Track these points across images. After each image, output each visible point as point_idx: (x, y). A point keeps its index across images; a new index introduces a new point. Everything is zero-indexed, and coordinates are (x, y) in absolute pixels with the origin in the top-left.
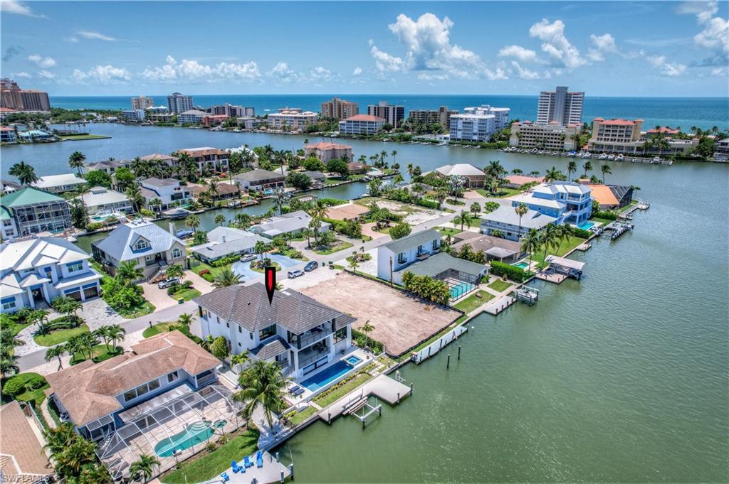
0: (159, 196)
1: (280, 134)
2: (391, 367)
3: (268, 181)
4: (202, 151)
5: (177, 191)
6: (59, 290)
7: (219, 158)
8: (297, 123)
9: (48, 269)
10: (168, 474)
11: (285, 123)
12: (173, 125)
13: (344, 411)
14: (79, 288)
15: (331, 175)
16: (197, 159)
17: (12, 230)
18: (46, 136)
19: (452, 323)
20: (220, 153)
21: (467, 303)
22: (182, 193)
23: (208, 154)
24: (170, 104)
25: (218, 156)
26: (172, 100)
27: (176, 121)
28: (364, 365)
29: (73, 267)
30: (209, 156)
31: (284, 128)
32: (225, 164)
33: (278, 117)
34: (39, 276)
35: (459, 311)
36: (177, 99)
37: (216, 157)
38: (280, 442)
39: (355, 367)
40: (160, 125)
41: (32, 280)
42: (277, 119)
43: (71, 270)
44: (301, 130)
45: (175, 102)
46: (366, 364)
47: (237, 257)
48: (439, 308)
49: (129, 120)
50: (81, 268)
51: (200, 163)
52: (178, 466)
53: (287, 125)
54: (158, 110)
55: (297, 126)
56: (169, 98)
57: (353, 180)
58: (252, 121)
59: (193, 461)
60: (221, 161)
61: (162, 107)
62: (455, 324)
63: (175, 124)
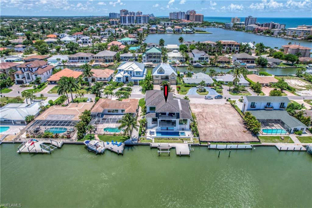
0: (194, 57)
1: (290, 39)
2: (194, 143)
3: (246, 59)
4: (228, 42)
5: (203, 56)
6: (132, 79)
7: (235, 46)
8: (303, 33)
9: (131, 72)
10: (101, 135)
11: (295, 33)
12: (242, 31)
13: (159, 147)
14: (137, 80)
15: (288, 62)
16: (225, 45)
17: (145, 60)
18: (191, 31)
19: (247, 142)
20: (236, 44)
21: (270, 138)
22: (204, 58)
23: (231, 43)
24: (246, 21)
25: (235, 45)
26: (247, 19)
27: (244, 29)
28: (185, 137)
29: (137, 73)
30: (231, 44)
31: (293, 36)
32: (238, 49)
33: (293, 30)
34: (128, 73)
35: (259, 139)
36: (250, 19)
37: (234, 45)
38: (131, 144)
39: (180, 136)
40: (237, 30)
41: (126, 74)
42: (292, 31)
43: (137, 74)
44: (303, 38)
45: (248, 20)
46: (186, 138)
47: (195, 85)
48: (252, 134)
49: (226, 27)
50: (140, 74)
51: (226, 47)
52: (104, 134)
53: (296, 34)
54: (241, 23)
55: (302, 35)
56: (246, 18)
57: (297, 67)
58: (278, 31)
59: (108, 135)
60: (236, 47)
61: (243, 22)
62: (249, 143)
63: (243, 30)
